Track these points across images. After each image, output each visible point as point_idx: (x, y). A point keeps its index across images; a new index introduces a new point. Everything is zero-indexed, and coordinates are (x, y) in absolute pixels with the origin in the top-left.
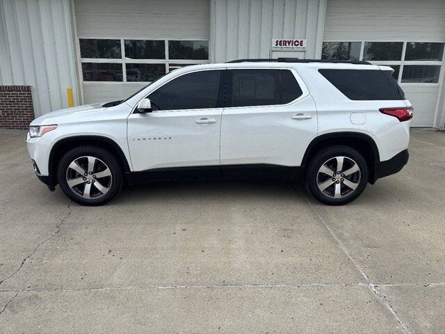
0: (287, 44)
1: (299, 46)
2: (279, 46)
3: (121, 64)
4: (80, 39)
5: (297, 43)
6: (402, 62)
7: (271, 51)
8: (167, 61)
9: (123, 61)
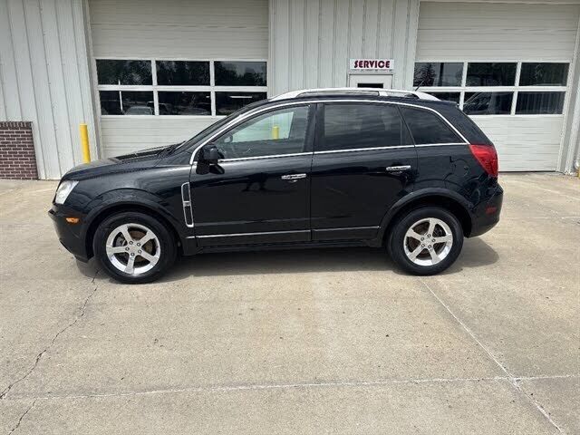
0: (369, 65)
1: (385, 68)
2: (358, 68)
3: (153, 92)
4: (97, 61)
5: (381, 64)
6: (516, 88)
7: (349, 75)
8: (213, 89)
9: (156, 88)
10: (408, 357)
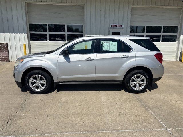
0: (116, 26)
1: (121, 27)
2: (112, 27)
5: (120, 26)
6: (162, 34)
7: (109, 29)
8: (66, 33)
9: (48, 33)
10: (133, 122)
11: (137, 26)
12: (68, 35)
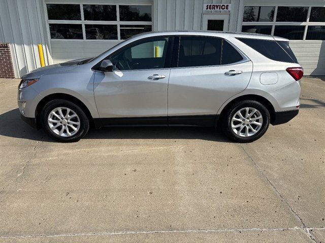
0: (216, 8)
1: (225, 9)
2: (209, 9)
3: (81, 25)
4: (47, 5)
5: (223, 7)
6: (307, 24)
7: (202, 14)
8: (118, 23)
9: (83, 22)
10: (235, 211)
11: (260, 7)
12: (121, 26)
